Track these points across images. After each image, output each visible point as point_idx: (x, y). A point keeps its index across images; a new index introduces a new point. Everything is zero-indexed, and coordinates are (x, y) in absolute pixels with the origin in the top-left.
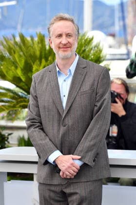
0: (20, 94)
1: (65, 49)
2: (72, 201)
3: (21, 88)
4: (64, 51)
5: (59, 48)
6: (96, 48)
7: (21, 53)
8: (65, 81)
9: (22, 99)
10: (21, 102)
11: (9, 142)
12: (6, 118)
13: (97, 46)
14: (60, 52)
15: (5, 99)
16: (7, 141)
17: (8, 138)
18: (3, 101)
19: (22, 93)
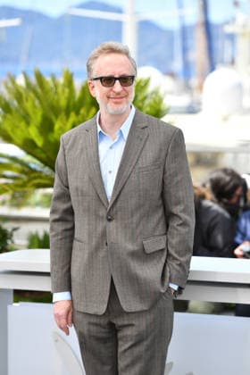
0: (33, 166)
1: (118, 100)
2: (124, 337)
3: (35, 156)
4: (116, 103)
5: (109, 97)
6: (154, 96)
7: (37, 102)
8: (111, 148)
9: (36, 175)
10: (35, 178)
11: (13, 242)
12: (8, 203)
13: (156, 92)
14: (109, 105)
15: (8, 173)
16: (10, 239)
17: (12, 235)
18: (4, 177)
19: (35, 163)
